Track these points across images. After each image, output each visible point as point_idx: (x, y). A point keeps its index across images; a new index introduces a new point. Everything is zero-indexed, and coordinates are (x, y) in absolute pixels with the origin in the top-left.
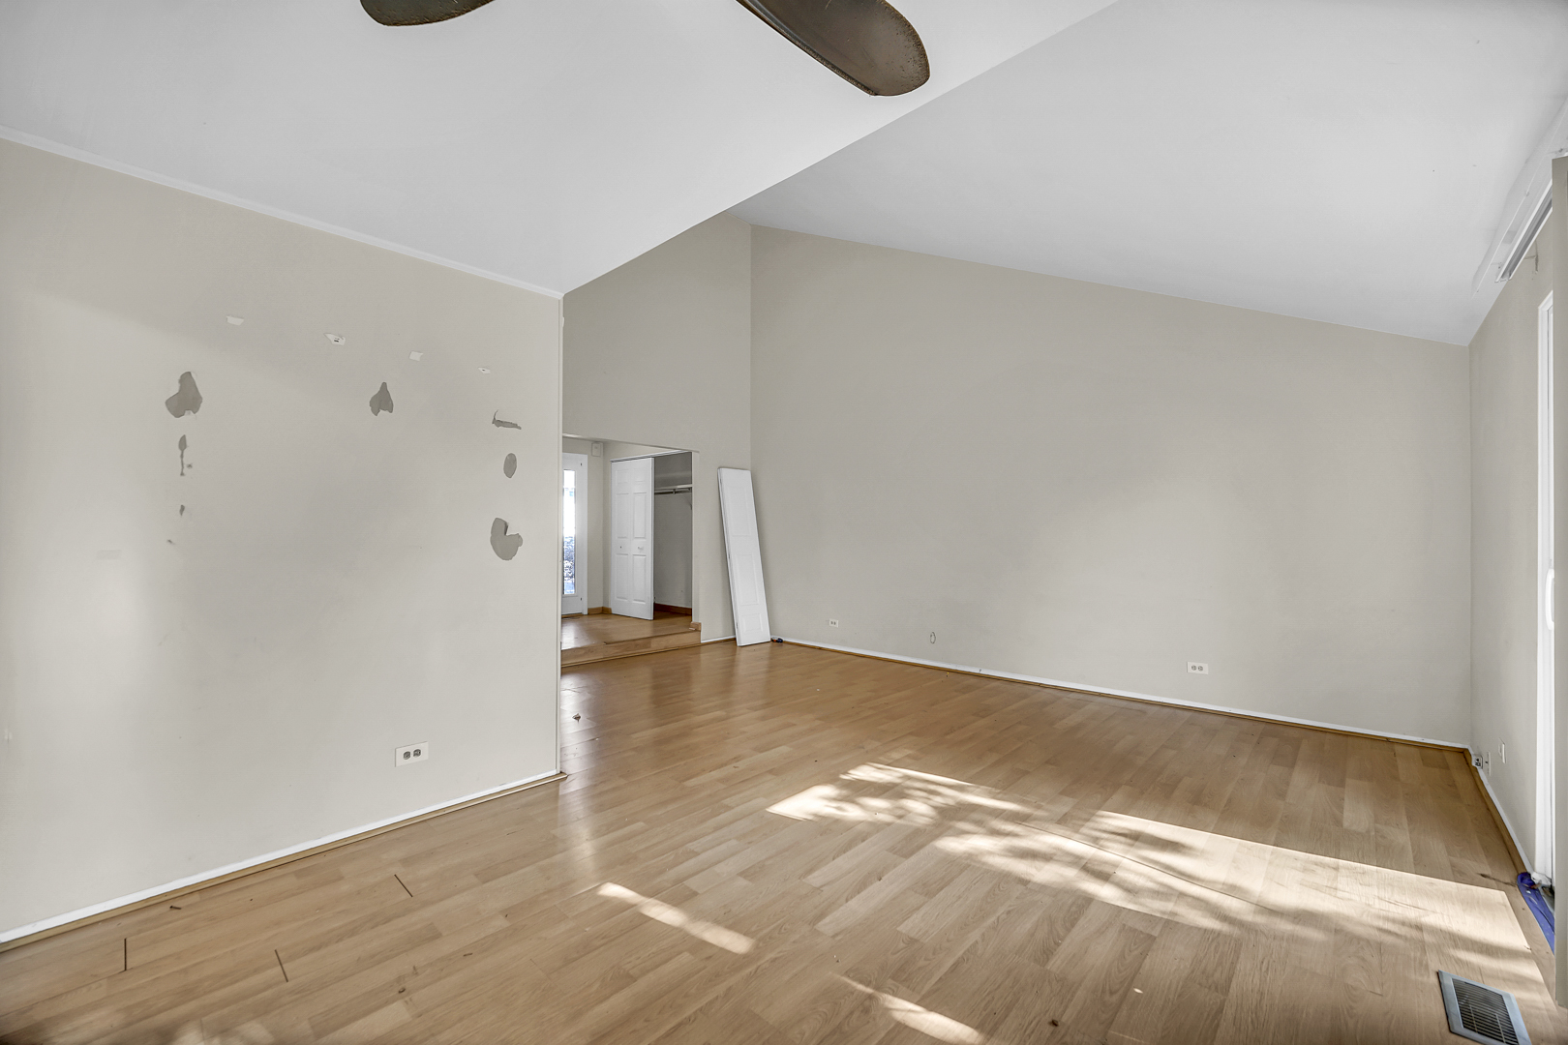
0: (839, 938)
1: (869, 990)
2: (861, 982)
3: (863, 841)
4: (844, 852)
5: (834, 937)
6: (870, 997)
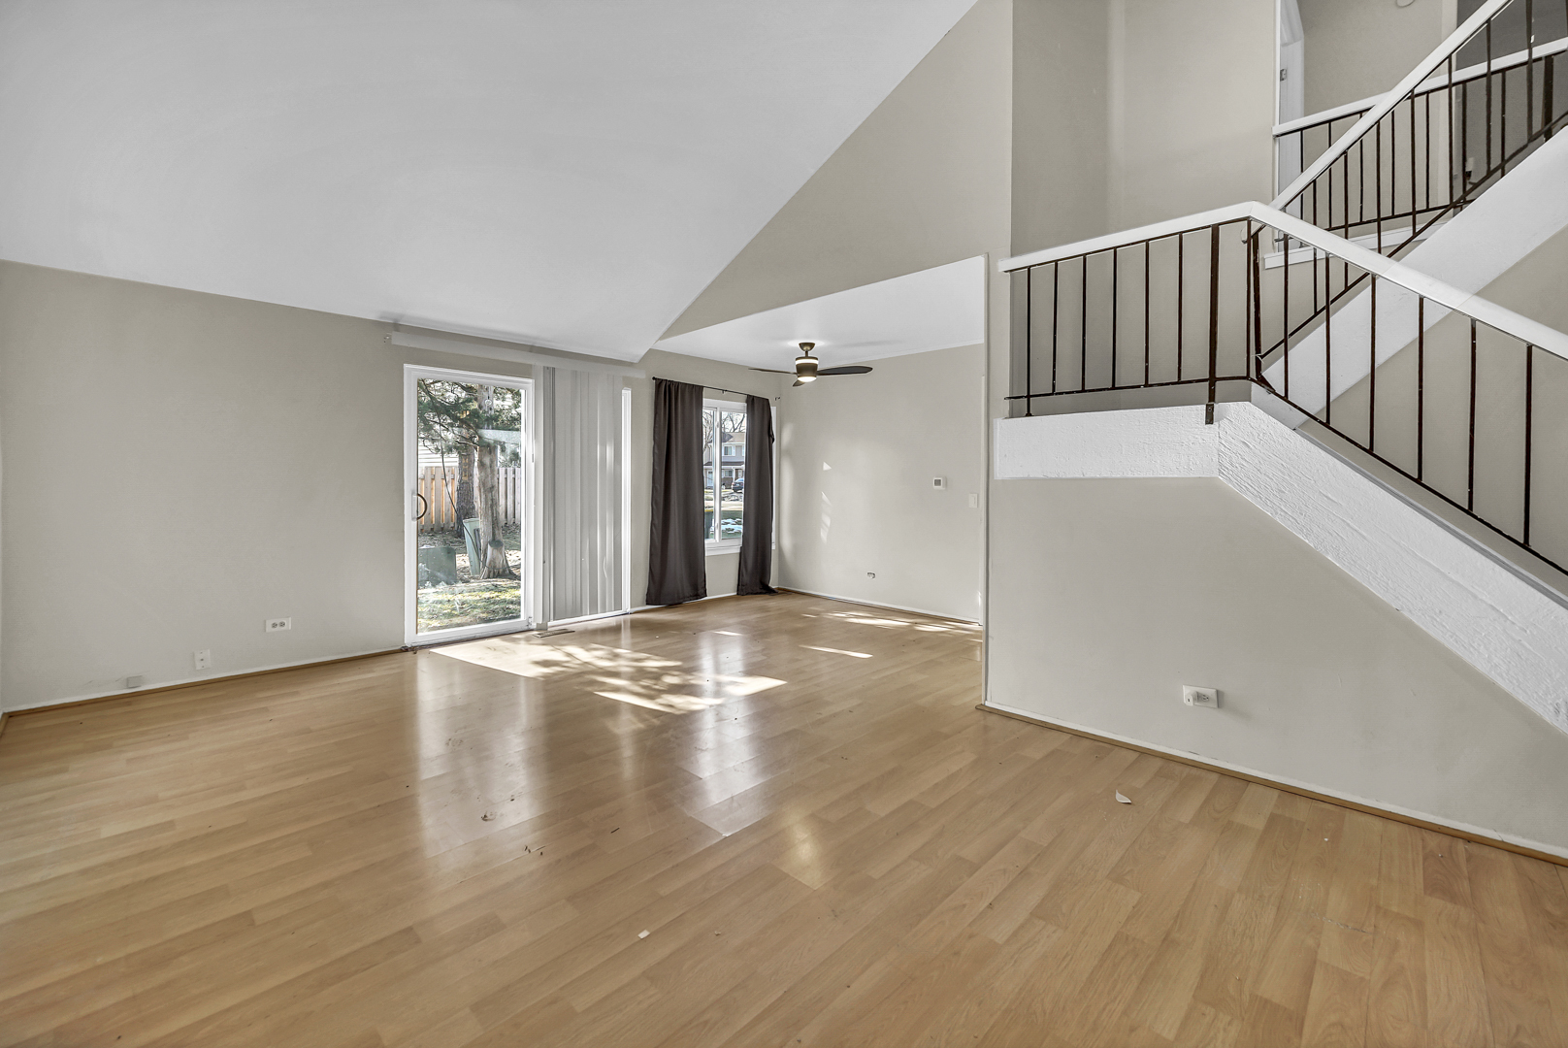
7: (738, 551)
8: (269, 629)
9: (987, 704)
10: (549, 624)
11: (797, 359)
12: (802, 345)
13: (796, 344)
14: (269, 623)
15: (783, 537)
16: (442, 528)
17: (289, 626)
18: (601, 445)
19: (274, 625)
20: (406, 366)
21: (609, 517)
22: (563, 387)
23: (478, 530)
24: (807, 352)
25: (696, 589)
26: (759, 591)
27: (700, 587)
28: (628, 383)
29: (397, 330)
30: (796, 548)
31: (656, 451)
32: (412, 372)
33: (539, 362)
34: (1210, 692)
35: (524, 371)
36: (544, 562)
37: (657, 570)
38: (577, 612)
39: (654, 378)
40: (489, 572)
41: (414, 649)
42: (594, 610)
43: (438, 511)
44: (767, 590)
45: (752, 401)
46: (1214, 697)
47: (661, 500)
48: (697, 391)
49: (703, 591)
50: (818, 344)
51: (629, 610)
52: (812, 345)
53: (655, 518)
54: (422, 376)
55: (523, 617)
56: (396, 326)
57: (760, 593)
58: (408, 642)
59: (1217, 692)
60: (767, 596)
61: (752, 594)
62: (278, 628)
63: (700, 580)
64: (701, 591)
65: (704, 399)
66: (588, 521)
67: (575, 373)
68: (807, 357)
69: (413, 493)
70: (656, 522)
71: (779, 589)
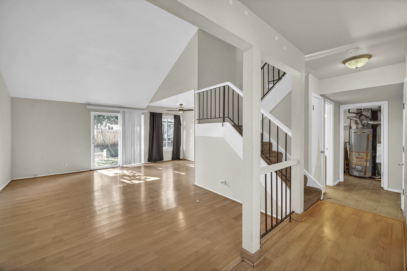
7: (172, 150)
8: (62, 165)
9: (195, 184)
10: (124, 166)
11: (179, 108)
12: (180, 104)
13: (179, 104)
14: (62, 164)
15: (183, 147)
17: (66, 165)
18: (136, 127)
19: (63, 165)
20: (91, 112)
21: (138, 143)
22: (127, 115)
24: (181, 106)
25: (160, 159)
26: (177, 159)
28: (143, 113)
29: (89, 105)
30: (186, 149)
31: (150, 128)
32: (93, 114)
33: (121, 110)
34: (224, 181)
35: (118, 112)
36: (122, 152)
37: (150, 154)
38: (130, 163)
39: (149, 112)
41: (93, 170)
42: (134, 163)
45: (175, 116)
46: (224, 182)
47: (152, 139)
48: (161, 115)
49: (162, 159)
50: (183, 104)
51: (144, 163)
52: (182, 105)
54: (95, 114)
55: (118, 164)
56: (89, 104)
58: (92, 169)
59: (225, 181)
60: (179, 160)
61: (175, 160)
62: (64, 165)
63: (162, 157)
65: (162, 116)
66: (133, 144)
67: (129, 112)
68: (181, 107)
69: (93, 138)
70: (150, 144)
71: (183, 159)
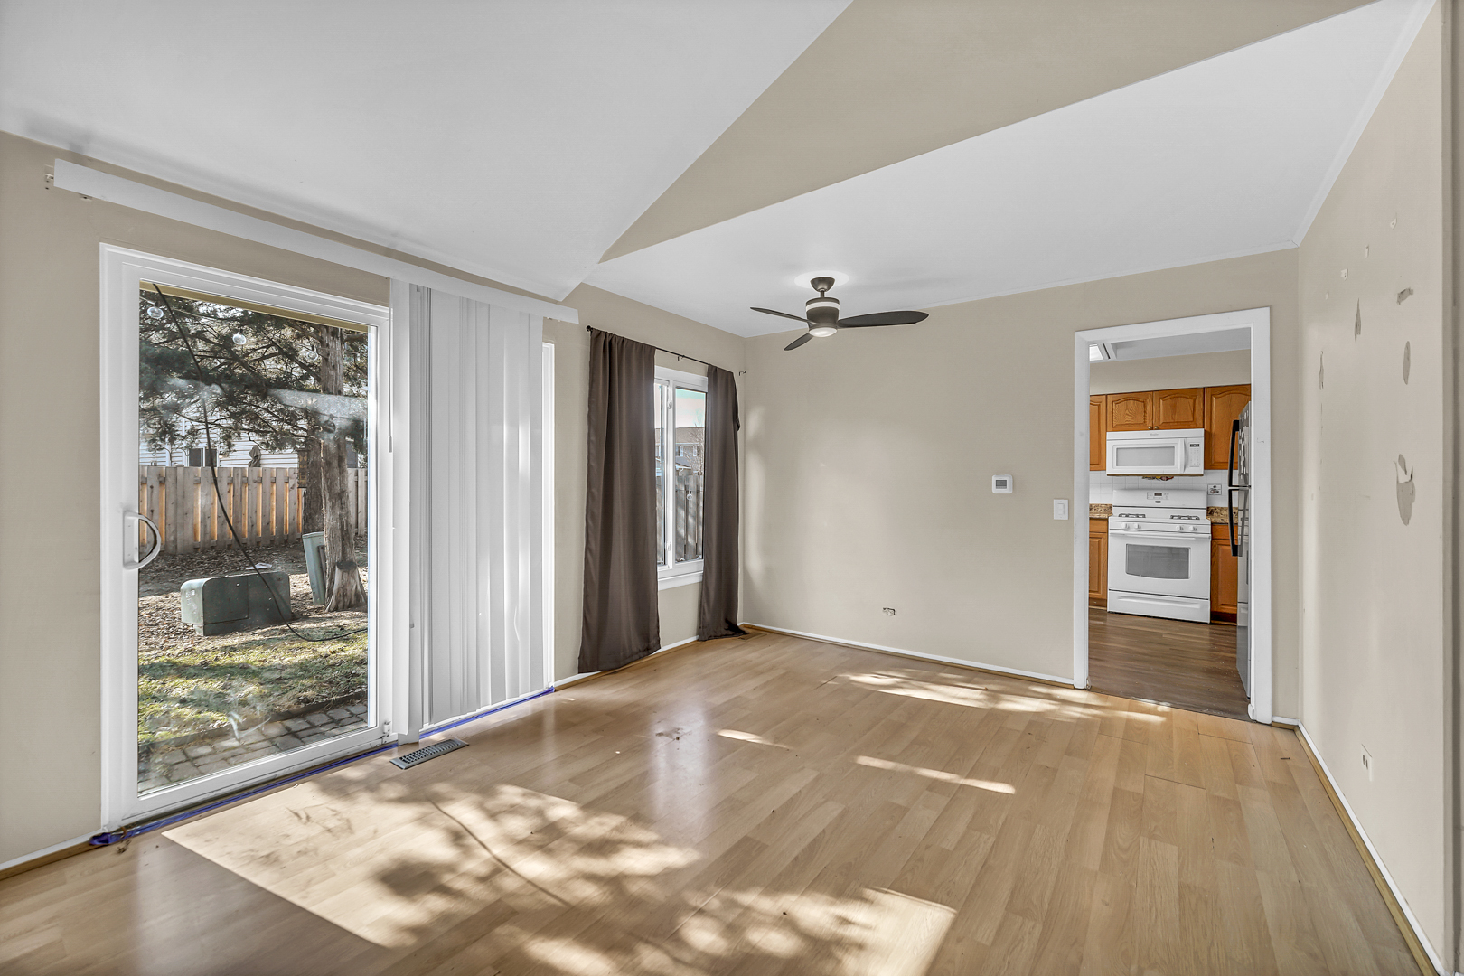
0: (801, 767)
1: (776, 745)
2: (781, 748)
3: (796, 859)
4: (814, 840)
5: (803, 768)
6: (775, 743)
7: (699, 580)
10: (417, 733)
11: (808, 303)
12: (815, 282)
13: (803, 282)
15: (752, 559)
16: (286, 541)
18: (509, 424)
23: (323, 547)
24: (822, 293)
25: (648, 639)
26: (726, 632)
27: (651, 637)
30: (769, 572)
31: (593, 438)
33: (403, 277)
35: (373, 291)
37: (593, 622)
39: (589, 328)
40: (338, 602)
43: (280, 520)
44: (734, 631)
45: (715, 375)
47: (599, 511)
48: (647, 353)
49: (655, 642)
50: (842, 280)
51: (553, 684)
52: (830, 282)
53: (591, 539)
55: (371, 721)
56: (79, 159)
57: (726, 636)
60: (738, 640)
61: (716, 637)
63: (653, 626)
64: (653, 641)
65: (655, 367)
67: (466, 303)
68: (822, 298)
70: (593, 546)
